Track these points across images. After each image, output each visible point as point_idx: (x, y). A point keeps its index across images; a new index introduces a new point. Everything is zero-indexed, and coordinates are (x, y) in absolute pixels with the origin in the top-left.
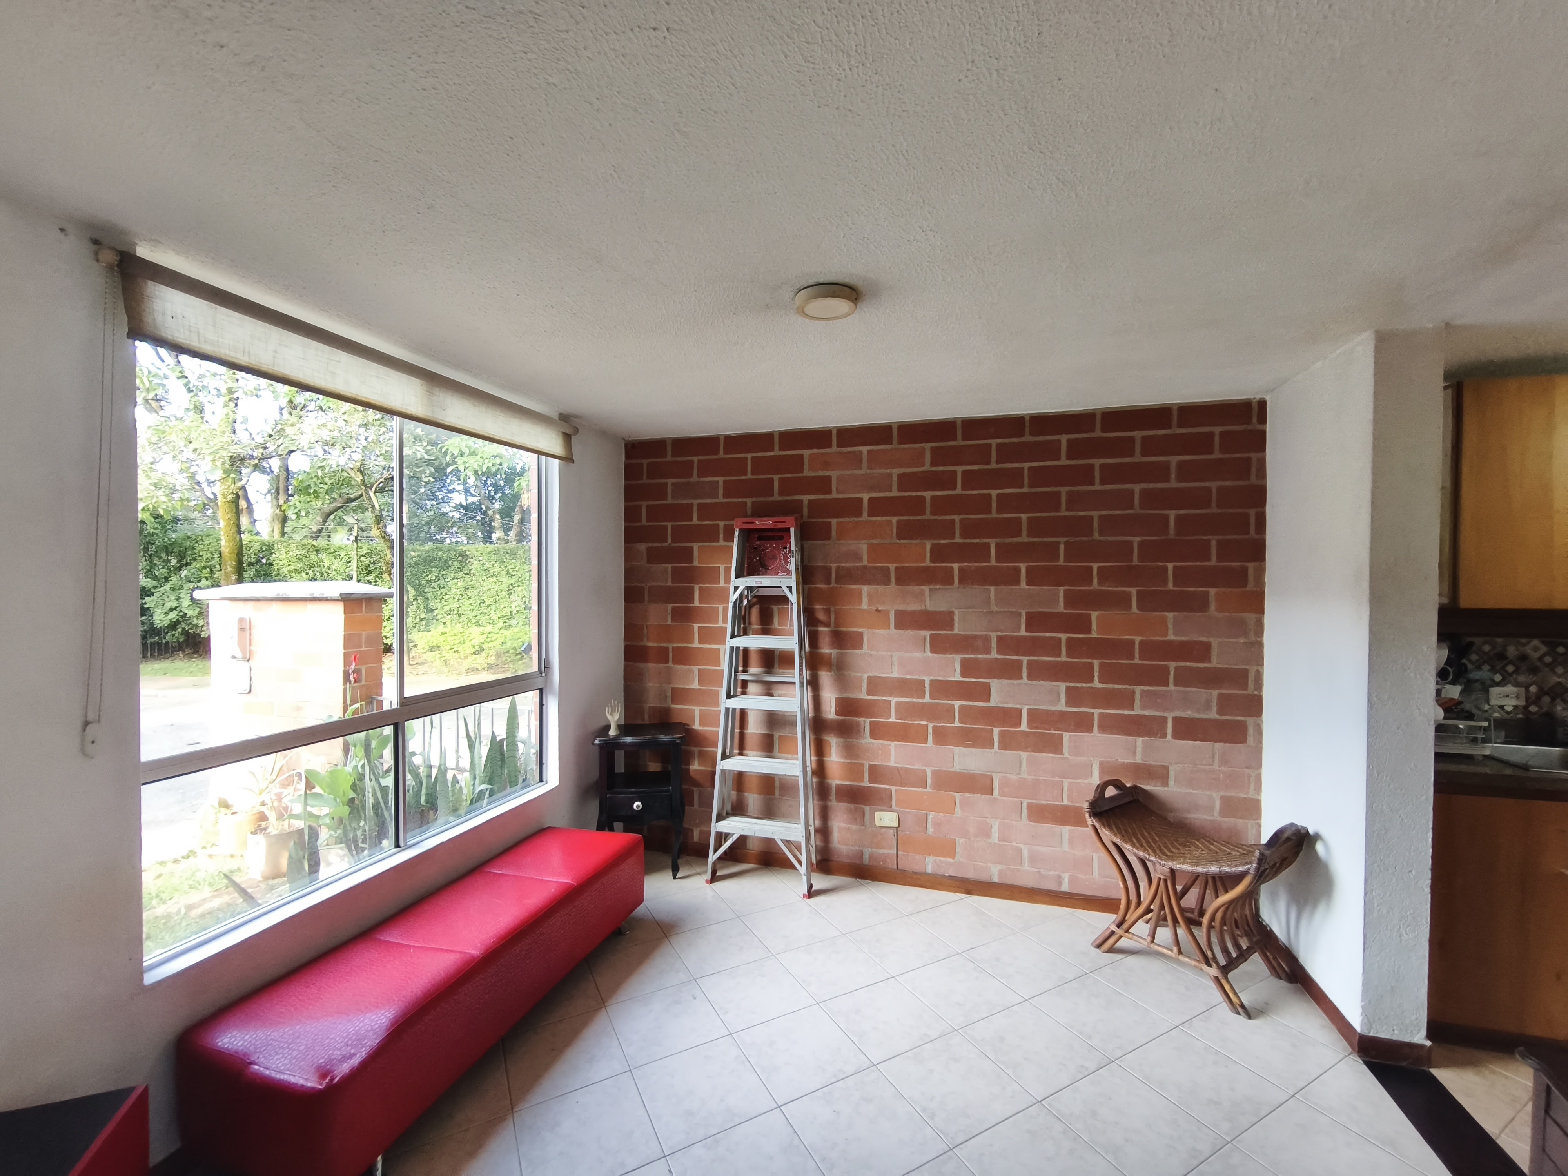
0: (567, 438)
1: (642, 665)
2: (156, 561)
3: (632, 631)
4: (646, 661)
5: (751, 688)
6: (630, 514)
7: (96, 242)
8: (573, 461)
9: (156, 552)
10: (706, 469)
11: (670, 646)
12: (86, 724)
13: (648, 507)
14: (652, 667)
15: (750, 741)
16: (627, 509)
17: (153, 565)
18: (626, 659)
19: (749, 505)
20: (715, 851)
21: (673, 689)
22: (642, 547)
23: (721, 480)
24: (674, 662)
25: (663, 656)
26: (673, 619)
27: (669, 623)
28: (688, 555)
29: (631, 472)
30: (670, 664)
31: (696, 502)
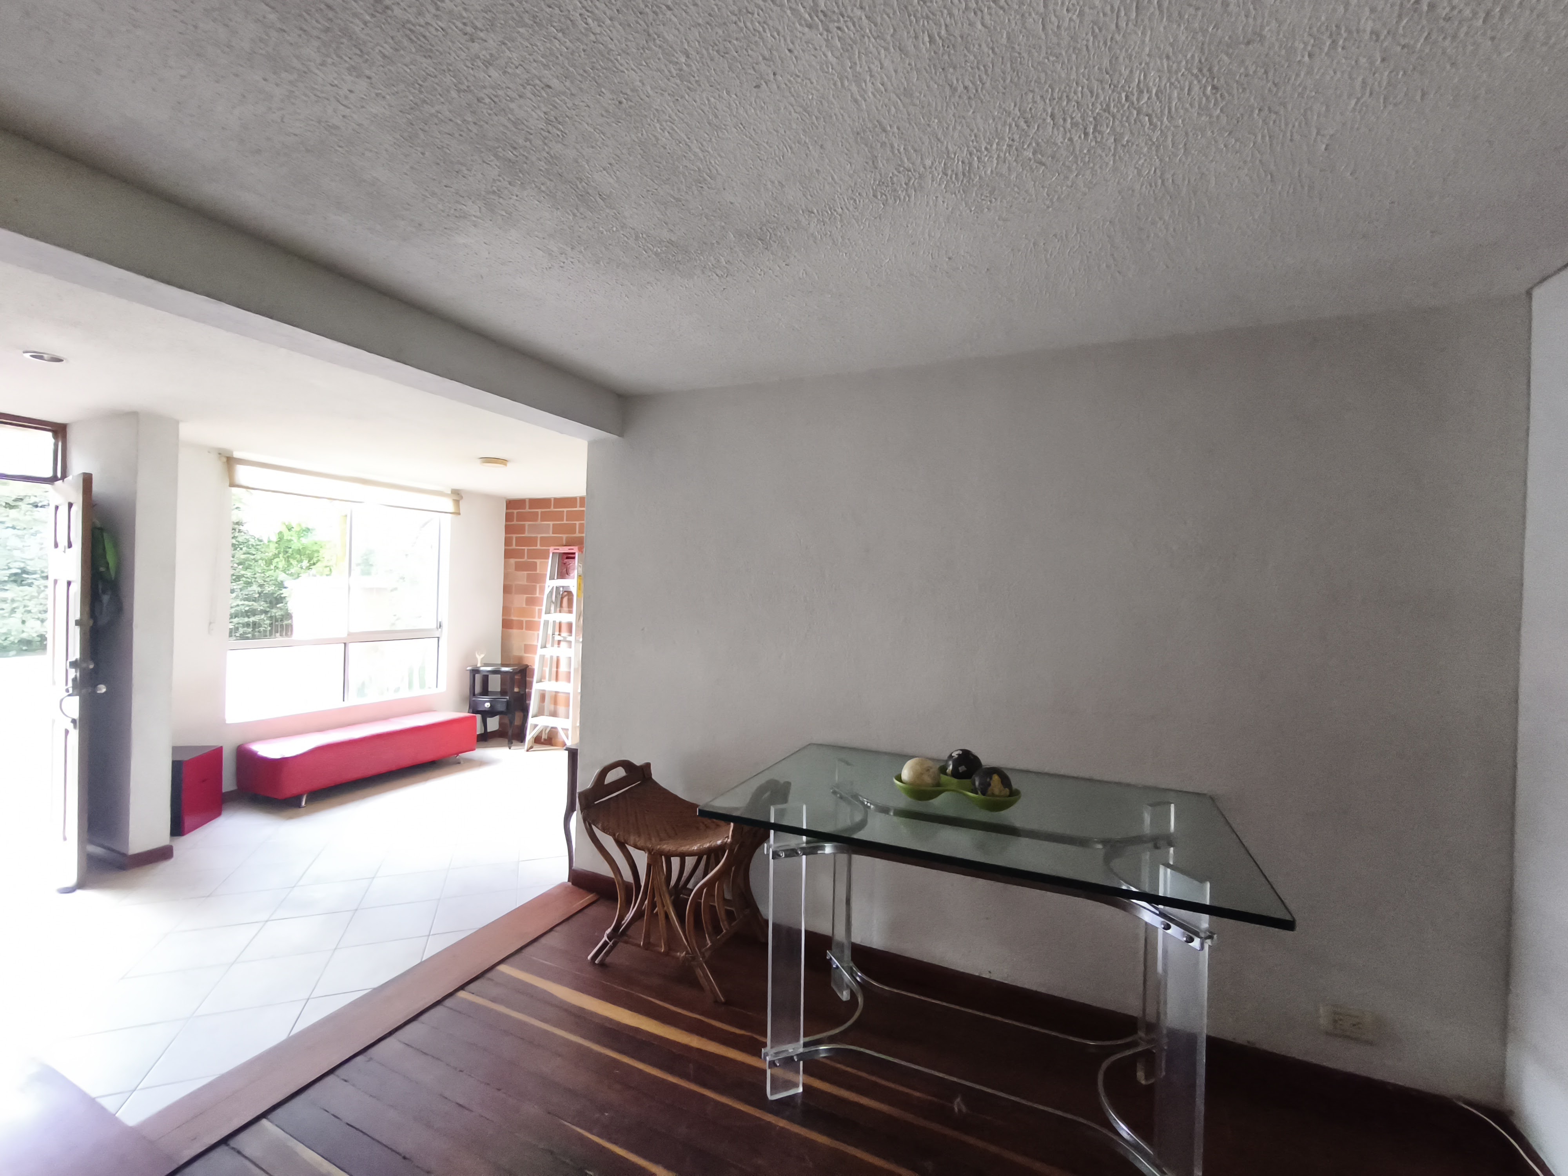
0: (457, 502)
1: (510, 630)
2: (291, 561)
3: (506, 610)
4: (512, 628)
5: (562, 644)
6: (508, 542)
7: (220, 454)
8: (459, 514)
9: (292, 554)
10: (546, 517)
11: (524, 619)
12: (210, 623)
13: (516, 537)
14: (515, 632)
15: (560, 676)
16: (506, 539)
17: (290, 564)
18: (503, 627)
19: (564, 539)
20: (530, 734)
21: (525, 645)
22: (512, 561)
23: (551, 523)
24: (526, 629)
25: (520, 625)
26: (527, 604)
27: (524, 606)
28: (533, 567)
29: (509, 517)
30: (524, 630)
31: (539, 536)
